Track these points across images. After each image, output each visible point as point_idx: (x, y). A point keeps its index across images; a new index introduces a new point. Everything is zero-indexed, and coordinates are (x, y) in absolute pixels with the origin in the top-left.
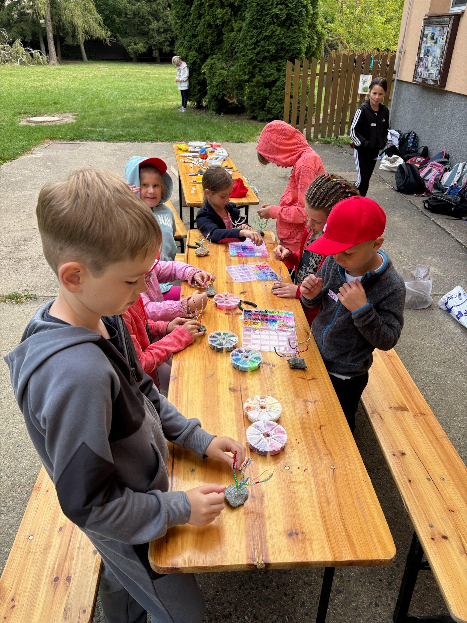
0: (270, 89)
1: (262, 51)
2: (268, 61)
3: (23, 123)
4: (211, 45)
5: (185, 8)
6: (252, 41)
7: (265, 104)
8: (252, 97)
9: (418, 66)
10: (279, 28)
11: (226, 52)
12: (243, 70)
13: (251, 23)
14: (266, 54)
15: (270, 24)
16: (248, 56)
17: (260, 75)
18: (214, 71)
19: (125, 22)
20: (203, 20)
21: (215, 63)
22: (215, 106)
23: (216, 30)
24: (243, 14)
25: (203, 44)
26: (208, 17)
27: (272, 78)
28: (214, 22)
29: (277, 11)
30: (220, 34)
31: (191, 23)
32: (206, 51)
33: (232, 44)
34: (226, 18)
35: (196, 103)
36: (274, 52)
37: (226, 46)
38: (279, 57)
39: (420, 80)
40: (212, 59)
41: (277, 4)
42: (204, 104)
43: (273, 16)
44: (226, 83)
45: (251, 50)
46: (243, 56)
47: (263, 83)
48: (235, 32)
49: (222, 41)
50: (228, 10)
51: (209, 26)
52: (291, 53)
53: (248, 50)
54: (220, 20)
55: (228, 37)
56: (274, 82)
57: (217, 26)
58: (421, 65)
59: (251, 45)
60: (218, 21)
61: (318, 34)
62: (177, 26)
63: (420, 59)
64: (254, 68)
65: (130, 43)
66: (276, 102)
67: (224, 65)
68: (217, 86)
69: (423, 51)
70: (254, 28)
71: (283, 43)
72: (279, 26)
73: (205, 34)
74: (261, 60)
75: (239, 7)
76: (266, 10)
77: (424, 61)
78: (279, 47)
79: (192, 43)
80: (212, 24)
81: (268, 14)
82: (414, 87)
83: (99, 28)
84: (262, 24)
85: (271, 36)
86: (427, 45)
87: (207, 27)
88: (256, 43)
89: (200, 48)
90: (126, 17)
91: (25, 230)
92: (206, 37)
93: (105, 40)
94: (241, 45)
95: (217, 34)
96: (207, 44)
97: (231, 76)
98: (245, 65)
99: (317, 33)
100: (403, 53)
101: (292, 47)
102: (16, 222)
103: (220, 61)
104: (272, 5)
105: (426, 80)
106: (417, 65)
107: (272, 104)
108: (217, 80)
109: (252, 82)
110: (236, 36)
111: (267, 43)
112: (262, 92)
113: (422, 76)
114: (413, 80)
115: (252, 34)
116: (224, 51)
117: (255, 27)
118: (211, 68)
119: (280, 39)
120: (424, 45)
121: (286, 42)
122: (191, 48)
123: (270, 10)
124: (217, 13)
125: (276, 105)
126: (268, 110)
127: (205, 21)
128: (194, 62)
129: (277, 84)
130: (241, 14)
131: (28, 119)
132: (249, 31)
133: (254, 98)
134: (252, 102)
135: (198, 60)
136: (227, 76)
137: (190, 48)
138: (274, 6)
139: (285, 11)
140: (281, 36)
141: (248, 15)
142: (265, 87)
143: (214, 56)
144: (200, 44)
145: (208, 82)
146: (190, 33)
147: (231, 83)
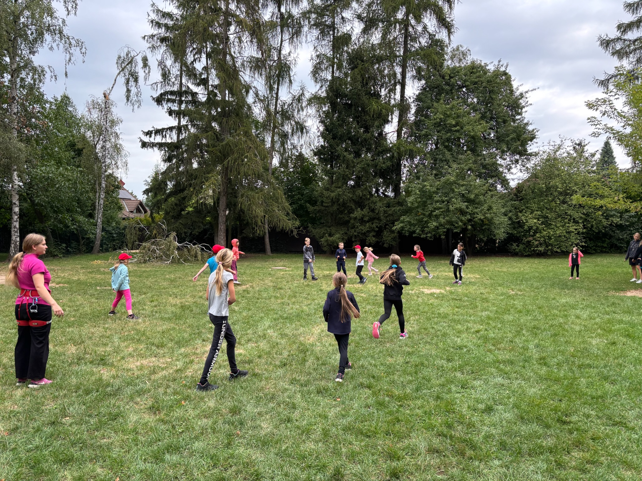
19: (319, 211)
93: (292, 231)
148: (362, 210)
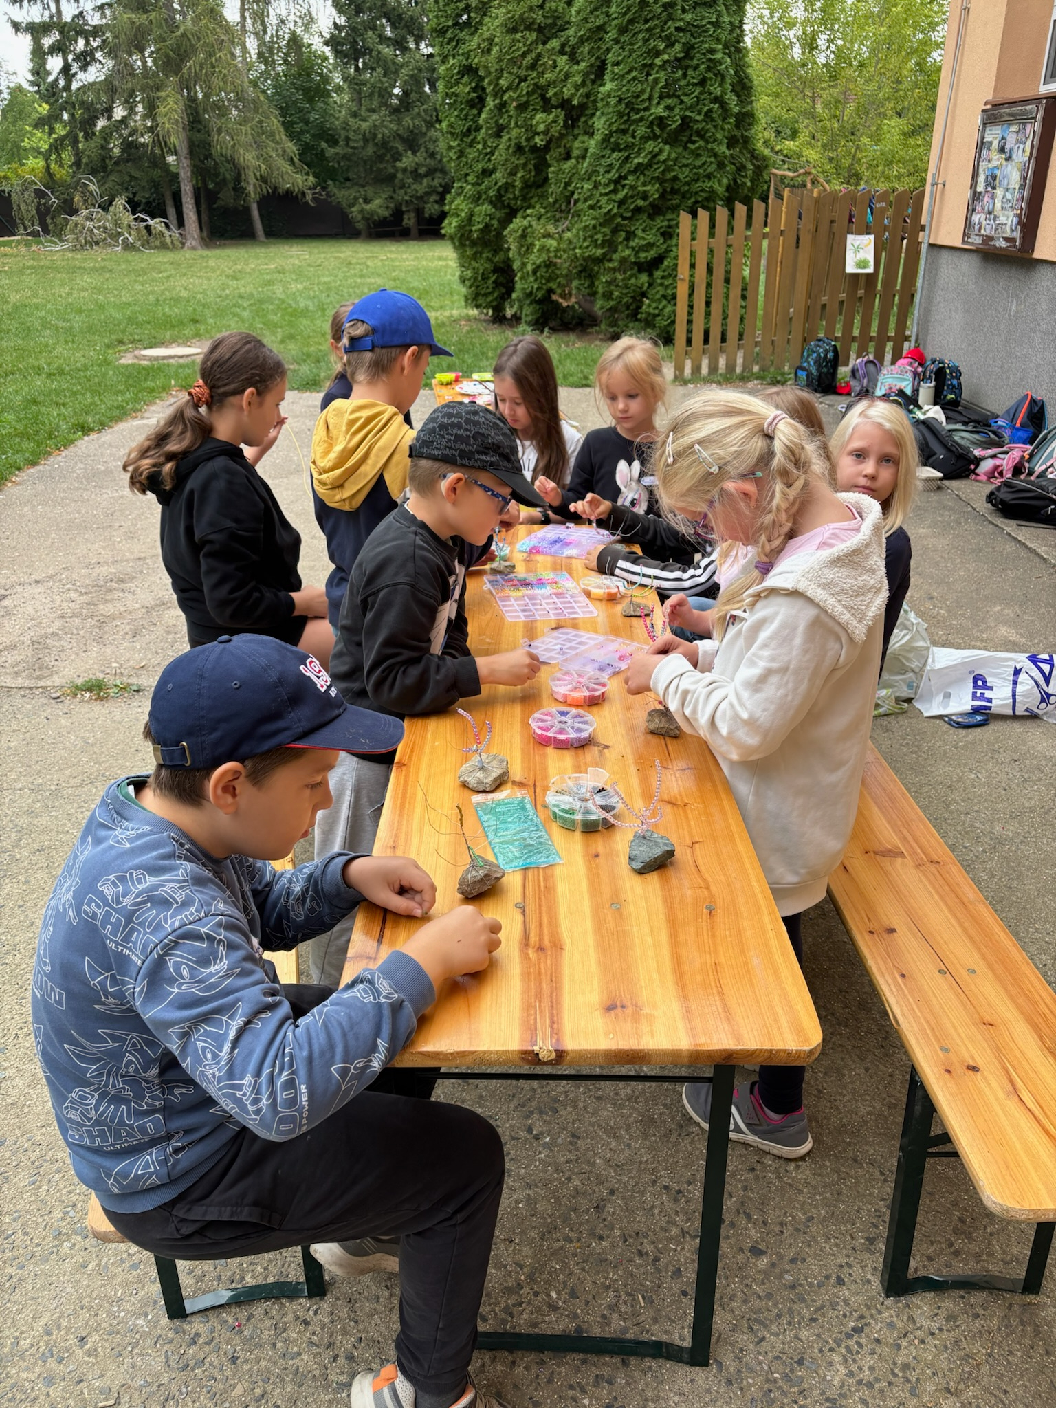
0: (651, 275)
1: (632, 197)
2: (645, 216)
3: (127, 360)
4: (522, 189)
5: (467, 115)
6: (609, 176)
7: (639, 307)
8: (611, 293)
9: (974, 210)
10: (667, 147)
11: (555, 202)
12: (591, 237)
13: (606, 139)
14: (640, 203)
15: (645, 139)
16: (600, 208)
17: (628, 247)
18: (529, 240)
19: (345, 157)
20: (505, 138)
21: (530, 226)
22: (532, 314)
23: (532, 156)
24: (590, 123)
25: (507, 187)
26: (515, 132)
27: (652, 254)
28: (528, 140)
29: (659, 111)
30: (541, 166)
31: (480, 147)
32: (513, 202)
33: (567, 184)
34: (555, 131)
35: (490, 312)
36: (656, 196)
37: (554, 189)
38: (669, 208)
39: (978, 241)
40: (525, 218)
41: (661, 97)
42: (509, 312)
43: (652, 123)
44: (555, 264)
45: (606, 194)
46: (591, 207)
47: (635, 263)
48: (573, 161)
49: (546, 179)
50: (561, 114)
51: (519, 149)
52: (693, 200)
53: (601, 195)
54: (542, 137)
55: (557, 170)
56: (658, 260)
57: (534, 149)
58: (979, 207)
59: (607, 185)
60: (537, 139)
61: (756, 159)
62: (451, 154)
63: (976, 196)
64: (615, 231)
65: (356, 199)
66: (664, 302)
67: (551, 228)
68: (535, 272)
69: (982, 178)
70: (613, 151)
71: (676, 178)
72: (666, 143)
73: (509, 167)
74: (629, 215)
75: (583, 107)
76: (637, 113)
77: (986, 199)
78: (668, 186)
79: (483, 186)
80: (524, 144)
81: (641, 119)
82: (966, 257)
83: (289, 168)
84: (631, 140)
85: (649, 165)
86: (990, 166)
87: (515, 152)
88: (616, 182)
89: (499, 196)
90: (347, 145)
91: (122, 561)
92: (513, 173)
93: (304, 194)
94: (586, 186)
95: (536, 167)
96: (514, 186)
97: (564, 251)
98: (594, 227)
99: (754, 156)
100: (940, 186)
101: (696, 187)
102: (104, 548)
103: (543, 221)
104: (650, 98)
105: (991, 238)
106: (971, 209)
107: (654, 305)
108: (535, 258)
109: (610, 260)
110: (575, 167)
111: (642, 178)
112: (633, 281)
113: (983, 232)
114: (964, 242)
115: (609, 161)
116: (551, 200)
117: (616, 148)
118: (524, 236)
119: (669, 169)
120: (983, 165)
121: (681, 176)
122: (479, 198)
123: (646, 109)
124: (534, 122)
125: (665, 307)
126: (646, 319)
127: (510, 139)
128: (487, 226)
129: (666, 263)
130: (586, 122)
131: (136, 353)
132: (603, 157)
133: (616, 293)
134: (612, 303)
135: (495, 223)
136: (557, 250)
137: (477, 199)
138: (655, 102)
139: (677, 110)
140: (671, 163)
141: (600, 123)
142: (640, 271)
143: (529, 211)
144: (499, 190)
145: (516, 265)
146: (479, 167)
147: (566, 265)
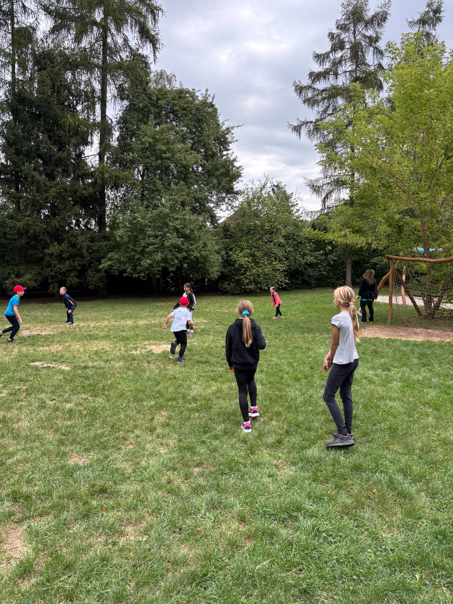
148: (59, 244)
